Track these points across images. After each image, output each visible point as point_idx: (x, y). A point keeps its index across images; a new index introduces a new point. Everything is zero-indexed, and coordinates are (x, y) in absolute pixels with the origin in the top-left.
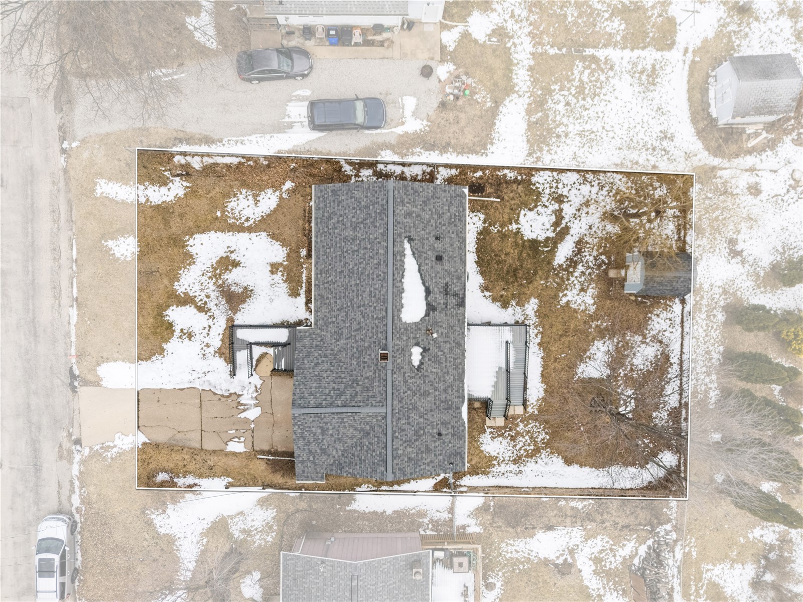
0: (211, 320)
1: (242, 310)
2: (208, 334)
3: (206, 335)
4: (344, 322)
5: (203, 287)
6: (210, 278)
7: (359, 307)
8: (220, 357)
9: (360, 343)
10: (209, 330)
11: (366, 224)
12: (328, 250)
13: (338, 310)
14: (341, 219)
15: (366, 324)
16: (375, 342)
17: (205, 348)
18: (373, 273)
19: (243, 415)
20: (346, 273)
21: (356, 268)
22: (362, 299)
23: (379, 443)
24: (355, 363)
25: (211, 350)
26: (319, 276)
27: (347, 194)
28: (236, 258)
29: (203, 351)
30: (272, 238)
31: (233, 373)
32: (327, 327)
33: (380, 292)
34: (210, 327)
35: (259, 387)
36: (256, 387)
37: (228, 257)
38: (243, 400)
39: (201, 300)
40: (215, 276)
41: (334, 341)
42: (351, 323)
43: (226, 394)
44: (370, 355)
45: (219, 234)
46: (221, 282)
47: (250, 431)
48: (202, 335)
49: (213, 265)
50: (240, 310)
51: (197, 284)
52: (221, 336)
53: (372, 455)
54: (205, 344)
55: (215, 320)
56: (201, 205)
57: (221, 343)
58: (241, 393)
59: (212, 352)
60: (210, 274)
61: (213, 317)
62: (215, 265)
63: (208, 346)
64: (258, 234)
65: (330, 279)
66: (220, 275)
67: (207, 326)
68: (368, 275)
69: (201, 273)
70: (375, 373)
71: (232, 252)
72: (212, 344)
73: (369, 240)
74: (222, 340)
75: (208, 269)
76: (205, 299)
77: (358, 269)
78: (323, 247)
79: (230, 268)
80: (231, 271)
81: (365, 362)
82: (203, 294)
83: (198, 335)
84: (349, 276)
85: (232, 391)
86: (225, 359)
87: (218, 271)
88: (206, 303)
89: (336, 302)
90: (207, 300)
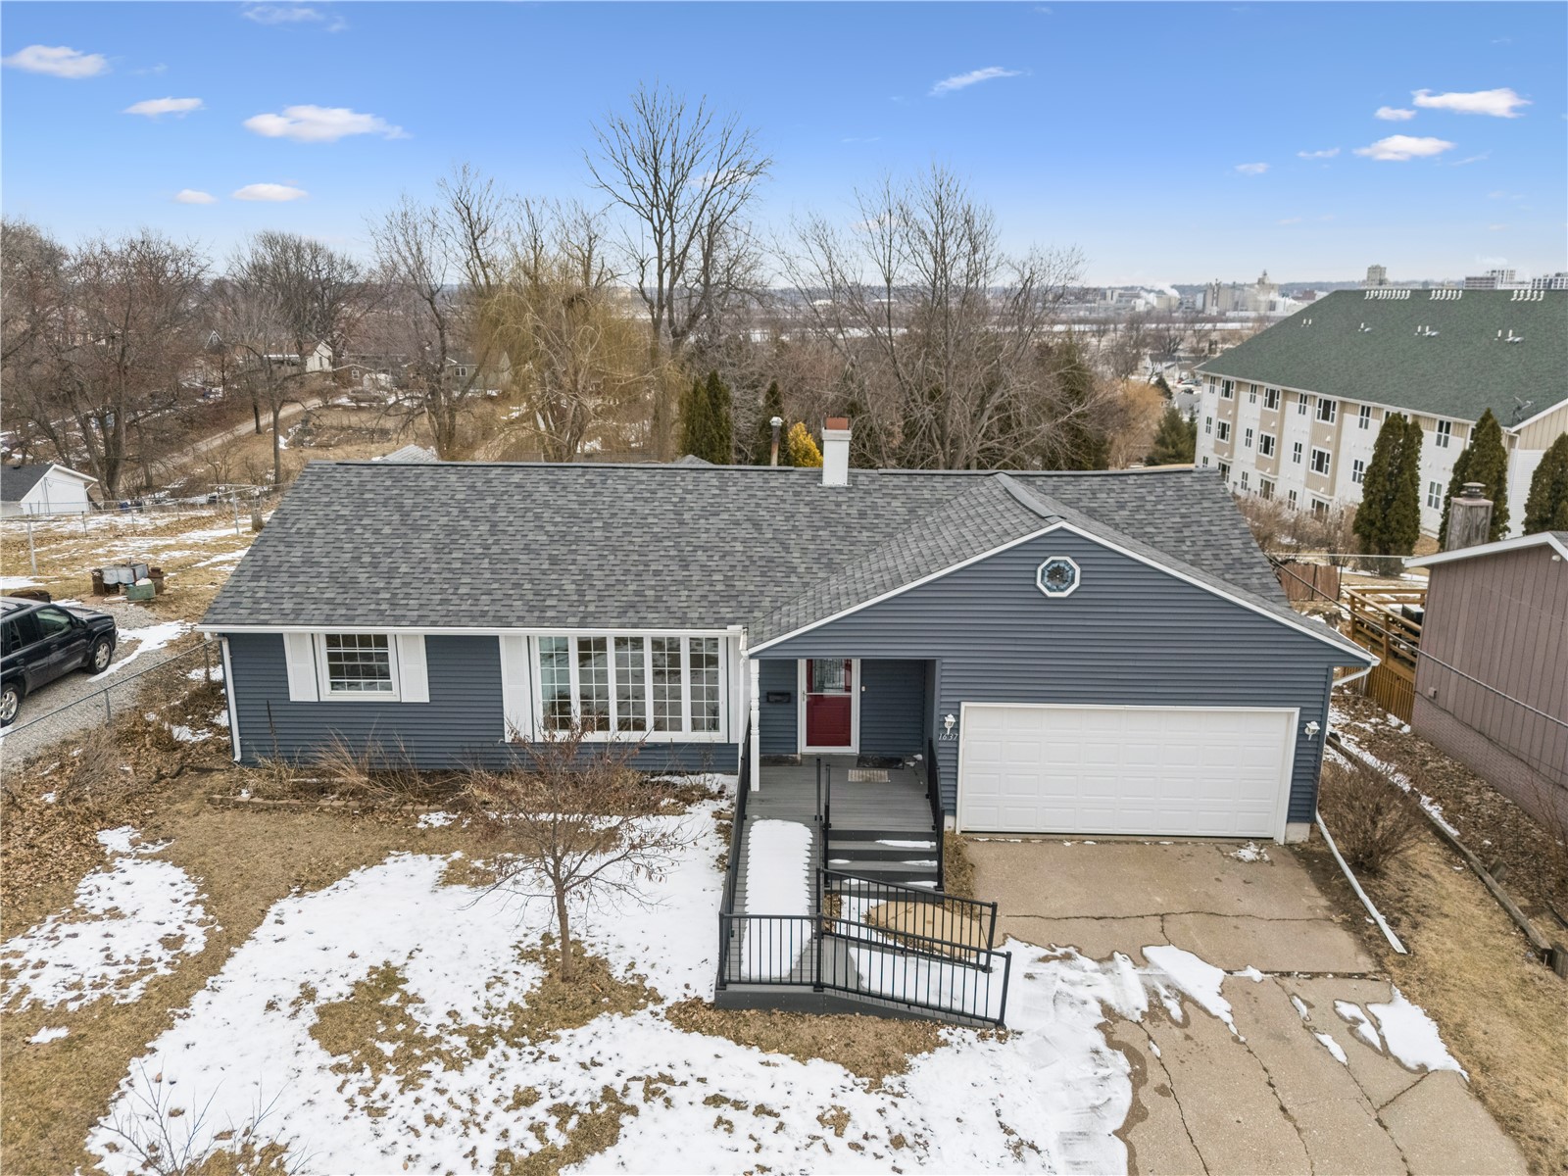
0: (672, 1091)
1: (640, 969)
2: (761, 1110)
3: (772, 1122)
4: (731, 553)
5: (456, 1117)
6: (409, 1084)
7: (682, 523)
8: (902, 1068)
9: (802, 521)
10: (738, 1105)
11: (415, 505)
12: (462, 590)
13: (685, 567)
14: (366, 559)
15: (740, 509)
16: (796, 494)
17: (852, 1134)
18: (577, 494)
19: (1220, 1007)
20: (560, 550)
21: (550, 528)
22: (655, 516)
23: (1113, 490)
24: (865, 534)
25: (862, 1105)
26: (550, 614)
27: (289, 545)
28: (352, 979)
29: (871, 1146)
30: (320, 885)
31: (994, 1027)
32: (742, 593)
33: (641, 482)
34: (716, 1100)
35: (1045, 952)
36: (1045, 959)
37: (322, 1012)
38: (1132, 999)
39: (538, 1130)
40: (404, 1060)
41: (794, 579)
42: (735, 539)
43: (1121, 1061)
44: (838, 504)
45: (166, 1043)
46: (460, 1042)
47: (1290, 983)
48: (767, 1137)
49: (338, 1068)
50: (642, 978)
51: (422, 1146)
52: (774, 1057)
53: (1157, 503)
54: (828, 1134)
55: (679, 1075)
57: (816, 1063)
58: (1097, 1008)
59: (876, 1100)
60: (389, 1083)
61: (657, 1087)
62: (345, 1059)
63: (839, 1121)
64: (270, 917)
65: (570, 587)
66: (413, 1041)
67: (713, 1113)
68: (582, 503)
69: (365, 1120)
70: (895, 497)
71: (309, 994)
72: (828, 1102)
73: (467, 501)
74: (803, 1054)
75: (351, 1090)
76: (539, 1111)
77: (555, 524)
78: (443, 601)
79: (393, 1000)
80: (407, 999)
81: (862, 515)
82: (502, 1119)
83: (762, 1158)
84: (576, 542)
85: (1098, 1040)
86: (915, 1051)
87: (388, 1049)
88: (563, 1112)
89: (657, 573)
90: (546, 1102)
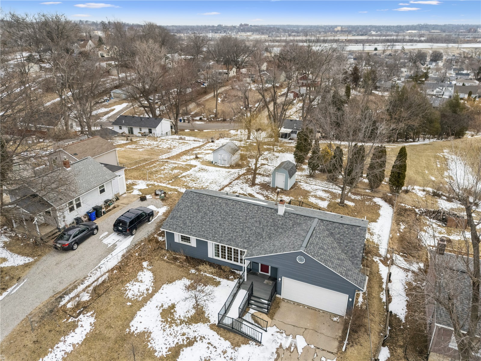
0: (204, 340)
1: (209, 316)
2: (215, 347)
3: (215, 349)
4: (252, 230)
5: (174, 334)
6: (170, 327)
7: (246, 219)
8: (239, 346)
9: (269, 224)
10: (212, 345)
11: (201, 205)
12: (203, 229)
13: (242, 232)
14: (189, 218)
15: (259, 218)
16: (271, 216)
17: (225, 355)
18: (230, 208)
19: (300, 350)
20: (222, 222)
21: (222, 216)
22: (242, 216)
23: (339, 228)
24: (281, 230)
25: (230, 351)
26: (215, 238)
27: (178, 212)
28: (168, 305)
29: (227, 358)
31: (259, 343)
32: (250, 241)
33: (242, 206)
34: (209, 343)
35: (278, 330)
36: (277, 332)
37: (163, 310)
38: (286, 345)
39: (183, 340)
40: (171, 323)
41: (261, 239)
42: (254, 226)
43: (275, 356)
44: (279, 220)
45: (143, 309)
46: (179, 321)
47: (317, 350)
48: (213, 352)
49: (162, 321)
50: (209, 317)
51: (168, 338)
52: (222, 338)
53: (347, 234)
54: (222, 354)
55: (206, 337)
56: (113, 311)
57: (227, 341)
58: (279, 344)
59: (232, 351)
60: (167, 326)
61: (202, 338)
62: (163, 320)
63: (225, 352)
64: (162, 288)
65: (221, 232)
66: (173, 319)
67: (208, 345)
68: (230, 210)
69: (162, 331)
70: (291, 220)
71: (162, 306)
72: (225, 348)
73: (210, 206)
74: (226, 339)
75: (162, 326)
76: (184, 337)
77: (223, 215)
78: (199, 231)
79: (172, 311)
80: (175, 311)
81: (282, 224)
82: (180, 337)
83: (210, 355)
84: (225, 221)
85: (275, 351)
86: (243, 344)
87: (169, 320)
88: (188, 338)
89: (237, 232)
90: (186, 336)
